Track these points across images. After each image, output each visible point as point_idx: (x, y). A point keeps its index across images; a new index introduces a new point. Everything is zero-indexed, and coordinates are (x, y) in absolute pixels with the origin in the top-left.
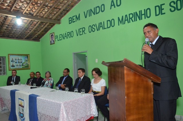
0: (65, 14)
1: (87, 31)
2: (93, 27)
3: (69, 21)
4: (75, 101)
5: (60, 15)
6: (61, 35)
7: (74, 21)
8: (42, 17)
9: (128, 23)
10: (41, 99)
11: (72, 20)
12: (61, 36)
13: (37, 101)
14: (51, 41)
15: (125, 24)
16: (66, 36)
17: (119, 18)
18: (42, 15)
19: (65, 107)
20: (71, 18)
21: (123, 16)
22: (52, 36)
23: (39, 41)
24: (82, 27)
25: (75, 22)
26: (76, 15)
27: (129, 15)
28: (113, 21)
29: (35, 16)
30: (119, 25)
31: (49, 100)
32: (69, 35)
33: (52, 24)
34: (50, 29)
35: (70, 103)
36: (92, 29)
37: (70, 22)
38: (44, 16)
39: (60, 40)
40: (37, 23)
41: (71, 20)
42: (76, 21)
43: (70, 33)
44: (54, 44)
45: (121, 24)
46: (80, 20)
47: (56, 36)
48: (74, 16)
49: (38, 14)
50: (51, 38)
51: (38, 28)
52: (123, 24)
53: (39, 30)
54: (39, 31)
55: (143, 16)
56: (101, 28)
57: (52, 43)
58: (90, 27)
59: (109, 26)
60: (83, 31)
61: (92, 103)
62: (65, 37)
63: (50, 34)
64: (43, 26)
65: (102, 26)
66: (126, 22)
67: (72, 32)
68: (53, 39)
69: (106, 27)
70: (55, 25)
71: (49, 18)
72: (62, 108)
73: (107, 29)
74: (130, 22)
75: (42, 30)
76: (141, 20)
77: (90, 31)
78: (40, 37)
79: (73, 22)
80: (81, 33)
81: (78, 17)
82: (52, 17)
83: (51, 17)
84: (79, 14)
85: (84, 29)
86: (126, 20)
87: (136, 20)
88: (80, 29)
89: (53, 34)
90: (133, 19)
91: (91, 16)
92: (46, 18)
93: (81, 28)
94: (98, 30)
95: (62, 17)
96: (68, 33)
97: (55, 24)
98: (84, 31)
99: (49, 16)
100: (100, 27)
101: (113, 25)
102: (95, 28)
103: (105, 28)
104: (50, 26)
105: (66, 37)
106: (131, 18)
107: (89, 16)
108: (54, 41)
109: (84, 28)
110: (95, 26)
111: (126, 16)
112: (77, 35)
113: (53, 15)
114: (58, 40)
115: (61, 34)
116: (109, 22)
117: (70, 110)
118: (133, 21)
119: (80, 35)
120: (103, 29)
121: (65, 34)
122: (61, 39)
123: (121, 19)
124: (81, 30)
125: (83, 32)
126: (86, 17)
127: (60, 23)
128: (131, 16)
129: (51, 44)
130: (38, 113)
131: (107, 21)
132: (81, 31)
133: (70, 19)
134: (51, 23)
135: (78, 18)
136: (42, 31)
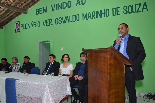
0: (32, 5)
1: (53, 22)
2: (60, 19)
3: (36, 12)
5: (27, 5)
6: (27, 24)
7: (41, 12)
9: (91, 19)
11: (39, 11)
12: (27, 25)
13: (16, 84)
14: (16, 29)
15: (88, 19)
16: (33, 26)
17: (83, 14)
20: (38, 9)
21: (86, 13)
22: (17, 25)
23: (2, 28)
24: (49, 19)
25: (42, 13)
26: (43, 8)
27: (92, 12)
28: (78, 16)
29: (3, 3)
30: (83, 20)
31: (31, 82)
32: (36, 25)
33: (18, 13)
34: (15, 17)
36: (59, 21)
37: (37, 13)
38: (11, 4)
39: (26, 29)
40: (3, 10)
41: (38, 12)
42: (43, 13)
43: (37, 23)
44: (19, 32)
45: (85, 19)
46: (47, 12)
47: (21, 25)
48: (42, 8)
49: (6, 2)
50: (16, 27)
51: (3, 16)
52: (87, 19)
53: (3, 17)
54: (3, 19)
55: (103, 15)
56: (67, 21)
57: (17, 31)
58: (57, 20)
59: (74, 20)
60: (50, 22)
62: (31, 26)
63: (15, 22)
64: (9, 14)
65: (68, 20)
66: (90, 18)
67: (39, 23)
68: (18, 27)
69: (71, 20)
70: (21, 14)
71: (16, 6)
72: (46, 88)
73: (72, 22)
74: (92, 19)
75: (8, 17)
76: (101, 18)
77: (57, 23)
78: (3, 24)
79: (40, 13)
80: (48, 24)
81: (45, 9)
82: (19, 7)
83: (18, 6)
84: (47, 7)
85: (51, 21)
86: (89, 17)
87: (98, 18)
88: (47, 20)
89: (18, 23)
90: (95, 16)
91: (58, 9)
92: (13, 6)
93: (48, 20)
94: (64, 23)
95: (29, 7)
96: (34, 23)
97: (21, 13)
98: (51, 22)
99: (17, 5)
100: (66, 20)
101: (78, 19)
102: (62, 20)
103: (71, 21)
104: (16, 15)
105: (32, 27)
106: (94, 16)
107: (57, 10)
108: (19, 29)
109: (51, 20)
110: (61, 19)
111: (89, 13)
112: (44, 26)
113: (21, 4)
114: (24, 29)
115: (27, 23)
116: (74, 17)
118: (95, 18)
119: (47, 25)
120: (69, 22)
121: (32, 23)
122: (27, 27)
123: (85, 15)
124: (48, 21)
125: (50, 23)
126: (53, 10)
127: (26, 13)
128: (94, 14)
129: (15, 32)
131: (73, 16)
132: (48, 22)
133: (37, 10)
135: (45, 10)
136: (7, 19)
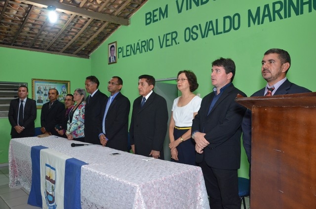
0: (139, 6)
1: (180, 38)
2: (195, 30)
3: (147, 19)
4: (165, 183)
5: (129, 7)
6: (129, 46)
7: (155, 18)
8: (96, 10)
9: (271, 20)
10: (91, 172)
11: (152, 17)
12: (129, 48)
13: (82, 174)
14: (110, 58)
15: (262, 23)
16: (139, 49)
17: (250, 12)
18: (96, 7)
19: (144, 194)
20: (150, 13)
21: (259, 9)
22: (113, 48)
23: (88, 57)
24: (171, 32)
25: (157, 20)
26: (160, 8)
27: (274, 4)
28: (236, 17)
29: (83, 7)
30: (249, 26)
31: (107, 175)
32: (146, 47)
33: (113, 26)
34: (109, 34)
35: (155, 186)
36: (192, 34)
37: (148, 21)
38: (99, 7)
39: (127, 56)
40: (86, 21)
41: (150, 18)
42: (160, 19)
43: (147, 42)
44: (115, 62)
45: (254, 23)
46: (167, 17)
47: (119, 48)
48: (157, 10)
49: (88, 4)
50: (111, 52)
51: (87, 33)
52: (259, 24)
53: (88, 36)
54: (88, 39)
55: (306, 7)
56: (211, 32)
57: (112, 62)
58: (188, 31)
59: (227, 28)
60: (172, 39)
61: (199, 186)
62: (137, 49)
63: (109, 44)
64: (96, 28)
65: (213, 29)
66: (267, 19)
67: (151, 41)
68: (113, 54)
69: (221, 29)
70: (119, 27)
71: (108, 12)
73: (223, 34)
74: (274, 20)
75: (95, 35)
76: (300, 15)
77: (187, 39)
78: (90, 50)
79: (154, 21)
80: (169, 43)
81: (163, 11)
82: (115, 11)
83: (111, 11)
84: (167, 6)
85: (174, 35)
86: (266, 16)
87: (290, 16)
88: (167, 34)
89: (114, 44)
90: (282, 13)
91: (191, 8)
92: (103, 12)
93: (169, 34)
94: (203, 37)
95: (133, 11)
96: (142, 42)
97: (119, 25)
98: (174, 39)
99: (109, 10)
100: (209, 30)
101: (236, 26)
102: (198, 32)
103: (219, 32)
104: (110, 30)
105: (138, 51)
106: (278, 12)
107: (187, 9)
108: (115, 57)
109: (176, 32)
110: (197, 29)
111: (267, 6)
112: (161, 47)
113: (116, 6)
114: (123, 57)
115: (130, 44)
116: (228, 20)
117: (155, 202)
118: (281, 18)
119: (167, 46)
120: (214, 34)
121: (138, 43)
122: (129, 53)
123: (254, 14)
124: (169, 37)
125: (173, 41)
126: (180, 11)
127: (127, 24)
128: (278, 7)
129: (109, 64)
130: (82, 200)
131: (225, 18)
132: (169, 39)
133: (148, 16)
134: (112, 22)
135: (164, 13)
136: (95, 39)
